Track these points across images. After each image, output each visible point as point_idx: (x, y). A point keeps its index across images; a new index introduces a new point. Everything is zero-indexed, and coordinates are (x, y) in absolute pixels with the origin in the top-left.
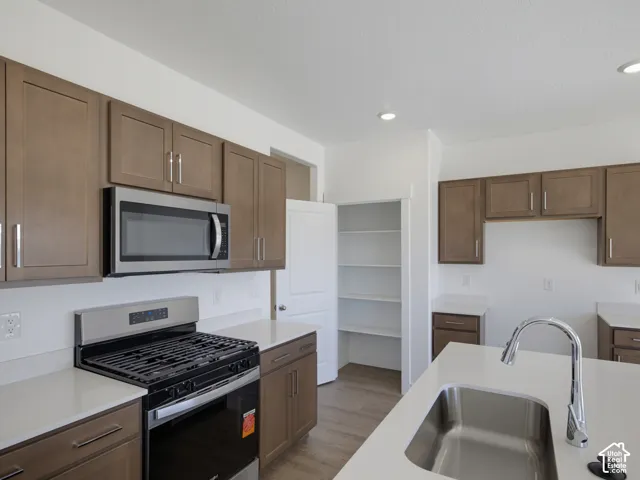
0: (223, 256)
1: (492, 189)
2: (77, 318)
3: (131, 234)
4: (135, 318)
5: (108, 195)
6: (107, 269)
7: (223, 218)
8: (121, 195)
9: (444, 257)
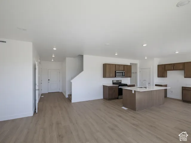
0: (124, 76)
2: (113, 81)
3: (117, 74)
4: (117, 81)
5: (115, 71)
6: (115, 77)
7: (124, 72)
8: (117, 71)
9: (158, 76)
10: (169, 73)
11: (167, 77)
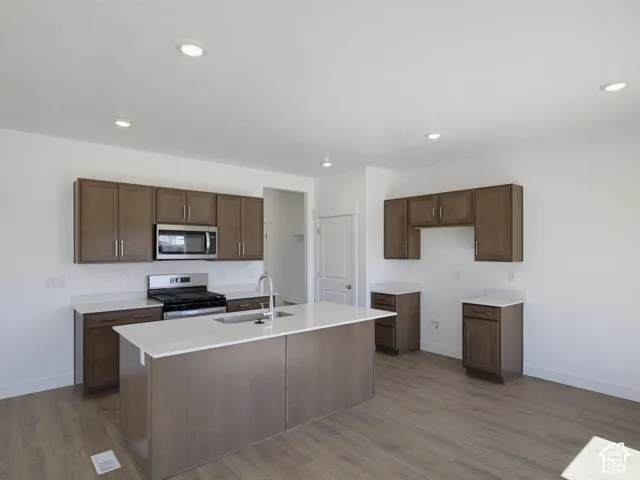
0: (212, 252)
1: (413, 205)
6: (155, 258)
8: (161, 227)
9: (389, 254)
10: (429, 237)
11: (418, 257)
